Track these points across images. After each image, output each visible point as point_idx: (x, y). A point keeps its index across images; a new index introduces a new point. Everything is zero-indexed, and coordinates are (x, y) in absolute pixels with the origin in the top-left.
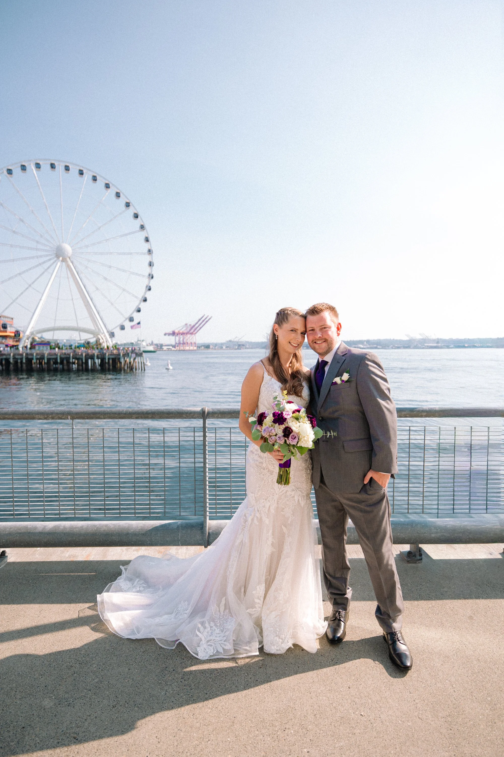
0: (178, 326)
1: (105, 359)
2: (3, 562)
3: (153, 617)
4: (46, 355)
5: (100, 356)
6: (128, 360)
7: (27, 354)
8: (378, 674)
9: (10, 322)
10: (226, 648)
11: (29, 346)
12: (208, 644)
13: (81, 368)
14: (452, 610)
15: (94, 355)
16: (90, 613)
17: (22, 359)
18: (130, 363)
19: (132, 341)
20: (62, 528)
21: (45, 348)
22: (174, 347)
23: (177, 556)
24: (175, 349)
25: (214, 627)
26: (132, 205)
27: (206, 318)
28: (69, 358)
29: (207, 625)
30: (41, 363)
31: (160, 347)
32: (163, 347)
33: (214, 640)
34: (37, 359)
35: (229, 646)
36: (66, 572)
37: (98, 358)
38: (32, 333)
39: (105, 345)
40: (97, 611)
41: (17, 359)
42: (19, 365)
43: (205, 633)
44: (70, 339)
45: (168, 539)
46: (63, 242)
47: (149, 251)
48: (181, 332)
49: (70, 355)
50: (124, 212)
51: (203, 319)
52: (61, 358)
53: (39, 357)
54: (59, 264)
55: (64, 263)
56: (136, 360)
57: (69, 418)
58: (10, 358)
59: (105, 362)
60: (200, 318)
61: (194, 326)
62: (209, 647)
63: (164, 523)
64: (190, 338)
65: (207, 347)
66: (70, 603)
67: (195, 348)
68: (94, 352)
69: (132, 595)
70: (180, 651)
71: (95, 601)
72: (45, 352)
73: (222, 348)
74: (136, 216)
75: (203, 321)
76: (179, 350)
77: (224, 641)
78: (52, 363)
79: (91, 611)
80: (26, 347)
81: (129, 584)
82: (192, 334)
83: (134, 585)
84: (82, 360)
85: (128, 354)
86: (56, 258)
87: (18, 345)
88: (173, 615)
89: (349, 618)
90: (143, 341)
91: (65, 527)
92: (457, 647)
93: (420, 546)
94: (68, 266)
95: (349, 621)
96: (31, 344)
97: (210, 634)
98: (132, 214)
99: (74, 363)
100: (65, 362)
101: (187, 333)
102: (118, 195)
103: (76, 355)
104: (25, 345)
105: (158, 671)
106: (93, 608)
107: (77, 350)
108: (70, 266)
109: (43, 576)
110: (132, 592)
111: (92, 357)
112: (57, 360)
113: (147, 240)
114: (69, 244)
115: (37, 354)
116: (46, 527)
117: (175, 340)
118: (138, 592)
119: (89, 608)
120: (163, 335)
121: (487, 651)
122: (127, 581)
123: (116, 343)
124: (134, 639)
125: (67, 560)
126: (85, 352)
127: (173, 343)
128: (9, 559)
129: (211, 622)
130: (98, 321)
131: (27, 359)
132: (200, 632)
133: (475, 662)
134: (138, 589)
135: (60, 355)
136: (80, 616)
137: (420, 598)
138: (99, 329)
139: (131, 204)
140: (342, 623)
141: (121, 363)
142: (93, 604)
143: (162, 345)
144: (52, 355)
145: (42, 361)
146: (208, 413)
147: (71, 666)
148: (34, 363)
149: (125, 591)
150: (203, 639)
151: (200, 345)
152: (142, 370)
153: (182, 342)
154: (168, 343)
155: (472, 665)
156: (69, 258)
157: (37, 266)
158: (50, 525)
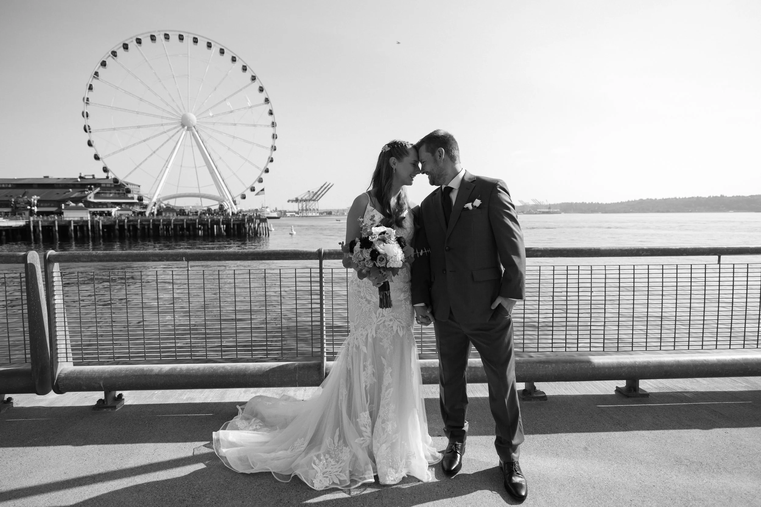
0: (301, 194)
1: (230, 224)
2: (119, 405)
3: (269, 452)
4: (172, 221)
5: (225, 222)
6: (252, 225)
7: (154, 220)
8: (495, 503)
9: (137, 189)
10: (342, 479)
11: (156, 213)
12: (324, 476)
13: (206, 233)
14: (567, 442)
15: (219, 220)
16: (207, 450)
17: (149, 225)
18: (255, 228)
19: (257, 208)
20: (178, 370)
21: (171, 215)
22: (297, 213)
23: (295, 397)
24: (298, 216)
25: (329, 459)
26: (258, 78)
27: (328, 185)
28: (195, 223)
29: (322, 458)
30: (167, 230)
31: (283, 214)
32: (287, 214)
33: (330, 471)
34: (164, 225)
35: (345, 477)
36: (183, 413)
37: (223, 224)
38: (159, 200)
39: (230, 211)
40: (213, 449)
41: (145, 225)
42: (146, 230)
43: (321, 466)
44: (196, 205)
45: (285, 380)
46: (188, 112)
47: (273, 123)
48: (304, 198)
49: (196, 221)
50: (249, 84)
51: (325, 186)
52: (187, 223)
53: (165, 223)
54: (184, 133)
55: (188, 132)
56: (261, 226)
57: (184, 259)
58: (137, 225)
59: (231, 228)
60: (322, 185)
61: (316, 193)
62: (325, 478)
63: (281, 365)
64: (313, 205)
65: (330, 213)
66: (186, 441)
67: (318, 214)
68: (219, 218)
69: (248, 433)
70: (295, 484)
71: (210, 439)
72: (171, 218)
73: (344, 214)
74: (261, 90)
75: (326, 188)
76: (302, 217)
77: (340, 472)
78: (178, 228)
79: (207, 449)
80: (153, 213)
81: (245, 423)
82: (314, 200)
83: (250, 424)
84: (208, 226)
85: (253, 220)
86: (181, 127)
87: (145, 212)
88: (290, 450)
89: (466, 451)
90: (267, 207)
91: (181, 370)
92: (572, 476)
93: (536, 384)
94: (194, 135)
95: (465, 454)
96: (158, 211)
97: (325, 465)
98: (258, 88)
99: (200, 229)
100: (191, 227)
101: (310, 200)
102: (245, 69)
103: (202, 221)
104: (152, 211)
105: (273, 503)
106: (209, 446)
107: (203, 216)
108: (196, 135)
109: (159, 418)
110: (248, 430)
111: (217, 223)
112: (184, 226)
113: (271, 113)
114: (195, 114)
115: (164, 220)
116: (163, 370)
117: (299, 207)
118: (254, 430)
119: (205, 446)
120: (287, 202)
121: (602, 479)
122: (243, 420)
123: (241, 210)
124: (249, 473)
125: (184, 402)
126: (211, 218)
127: (297, 210)
128: (126, 401)
129: (326, 455)
130: (223, 187)
131: (154, 224)
132: (316, 465)
133: (591, 490)
134: (255, 427)
135: (186, 221)
136: (195, 453)
137: (535, 432)
138: (224, 196)
139: (256, 78)
140: (459, 455)
141: (245, 228)
142: (209, 442)
143: (285, 212)
144: (178, 221)
145: (169, 227)
146: (325, 253)
147: (184, 500)
148: (161, 229)
149: (242, 430)
150: (319, 470)
151: (323, 212)
152: (266, 234)
153: (304, 209)
154: (291, 209)
155: (588, 492)
156: (194, 127)
157: (162, 134)
158: (166, 367)
